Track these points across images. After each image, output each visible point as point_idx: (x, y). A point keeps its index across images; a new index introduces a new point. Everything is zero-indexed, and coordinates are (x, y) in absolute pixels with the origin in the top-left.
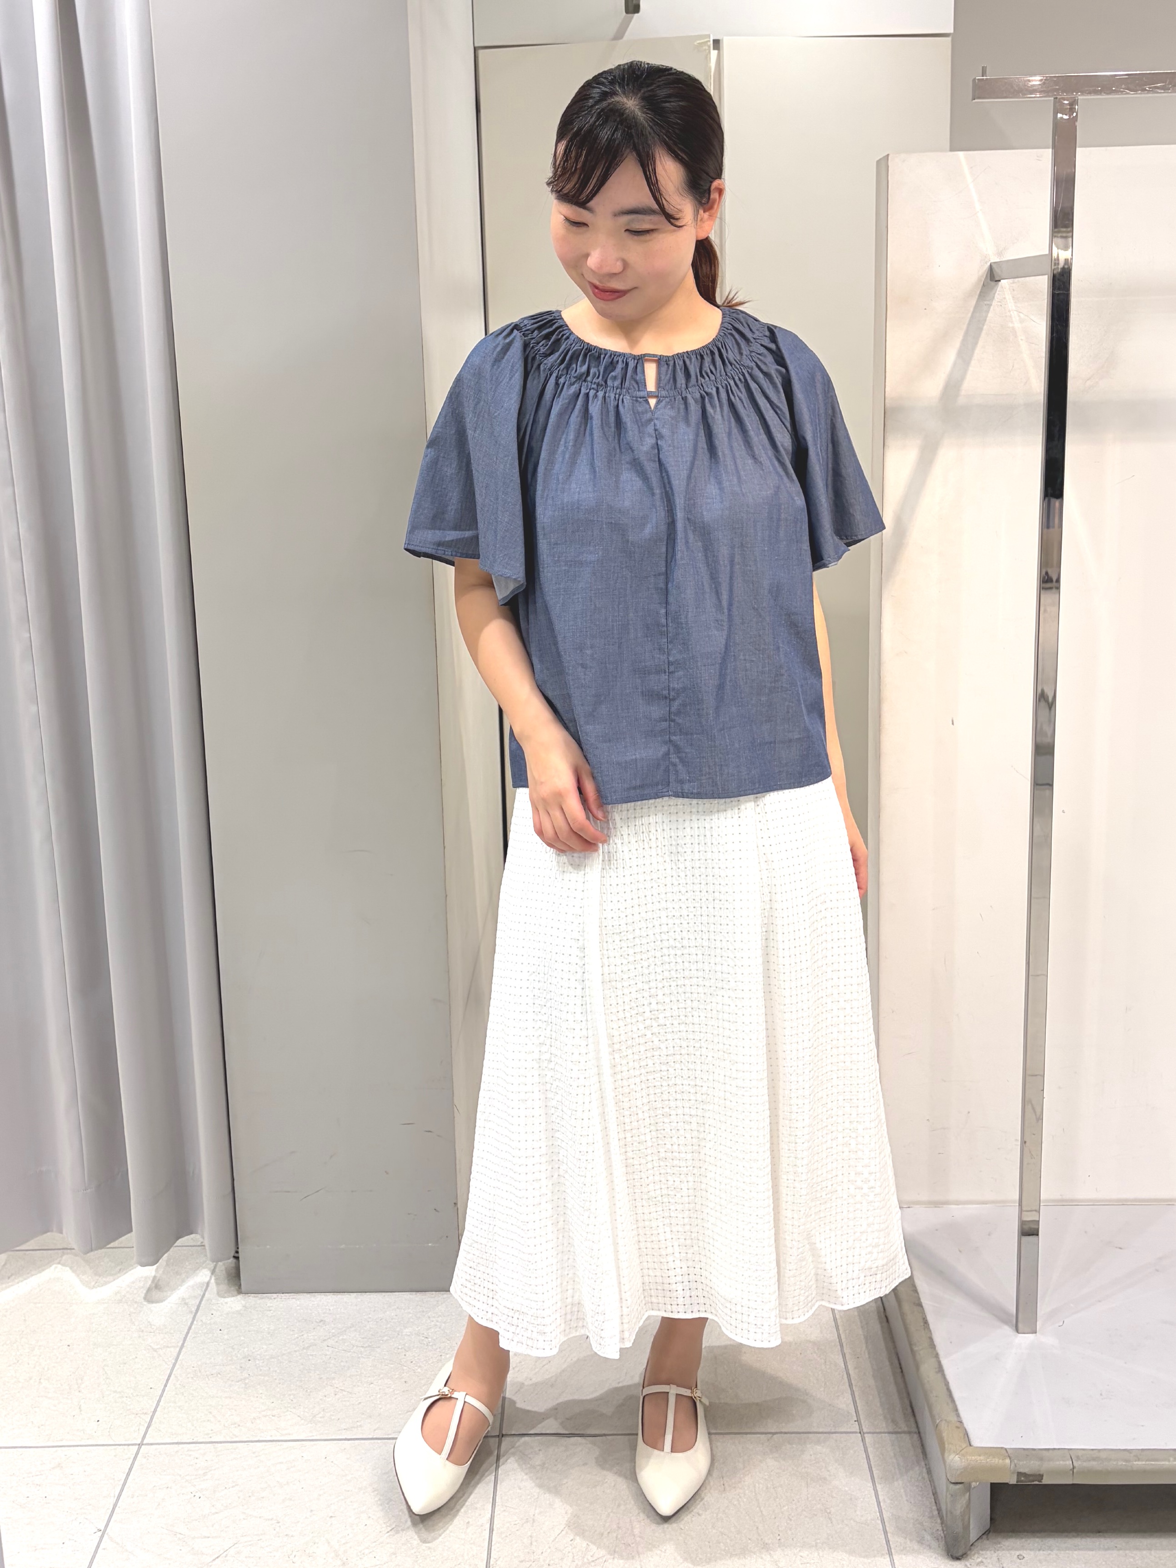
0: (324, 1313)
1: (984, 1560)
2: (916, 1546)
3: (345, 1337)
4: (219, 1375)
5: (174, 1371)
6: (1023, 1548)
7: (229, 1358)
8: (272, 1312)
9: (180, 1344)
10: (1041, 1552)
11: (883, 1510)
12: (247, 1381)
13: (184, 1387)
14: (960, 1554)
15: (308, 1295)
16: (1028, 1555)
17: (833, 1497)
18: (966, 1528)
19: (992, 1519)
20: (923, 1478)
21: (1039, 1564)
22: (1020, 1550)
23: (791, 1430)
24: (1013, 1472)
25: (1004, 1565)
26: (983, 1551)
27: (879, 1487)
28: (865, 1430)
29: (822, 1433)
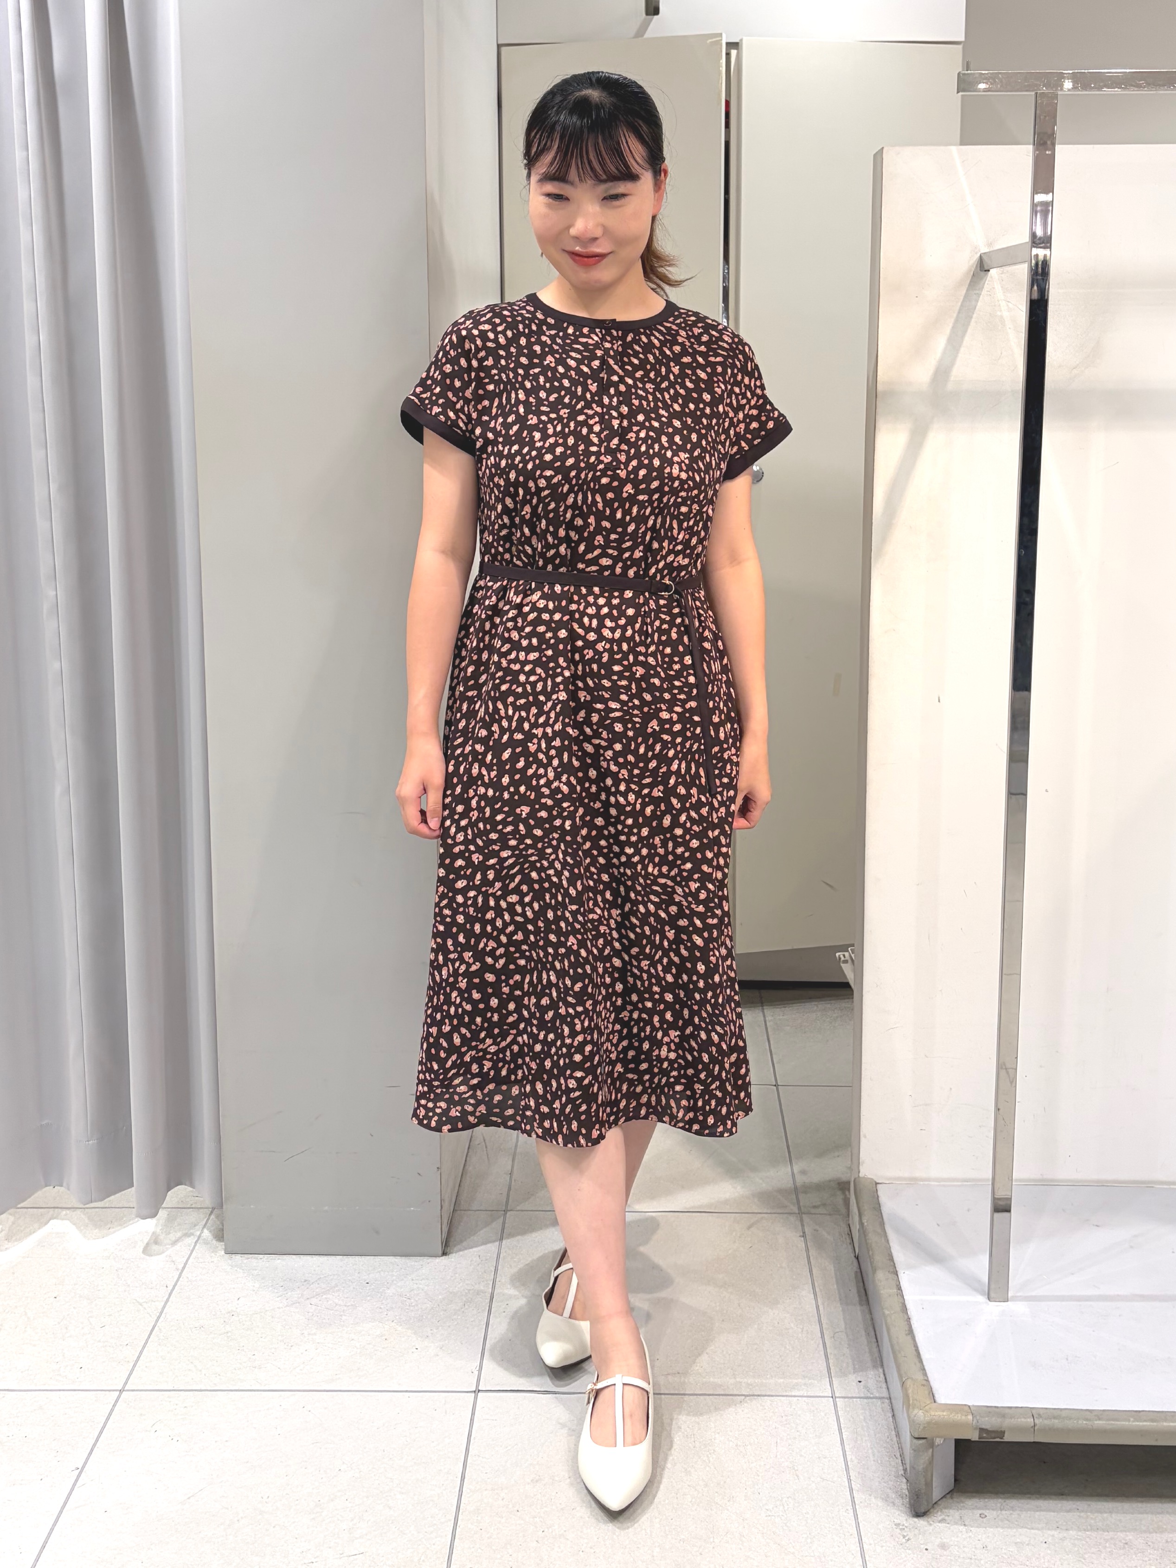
0: (308, 1273)
1: (947, 1518)
2: (880, 1503)
3: (328, 1296)
4: (202, 1329)
5: (158, 1323)
6: (986, 1508)
8: (256, 1271)
9: (165, 1299)
10: (1004, 1512)
11: (850, 1471)
12: (229, 1334)
13: (168, 1338)
14: (923, 1511)
15: (294, 1257)
16: (991, 1514)
17: (801, 1456)
18: (929, 1484)
19: (956, 1480)
20: (891, 1440)
21: (1000, 1523)
22: (982, 1509)
23: (764, 1393)
24: (976, 1429)
25: (966, 1523)
26: (945, 1508)
27: (847, 1448)
28: (837, 1395)
29: (795, 1396)
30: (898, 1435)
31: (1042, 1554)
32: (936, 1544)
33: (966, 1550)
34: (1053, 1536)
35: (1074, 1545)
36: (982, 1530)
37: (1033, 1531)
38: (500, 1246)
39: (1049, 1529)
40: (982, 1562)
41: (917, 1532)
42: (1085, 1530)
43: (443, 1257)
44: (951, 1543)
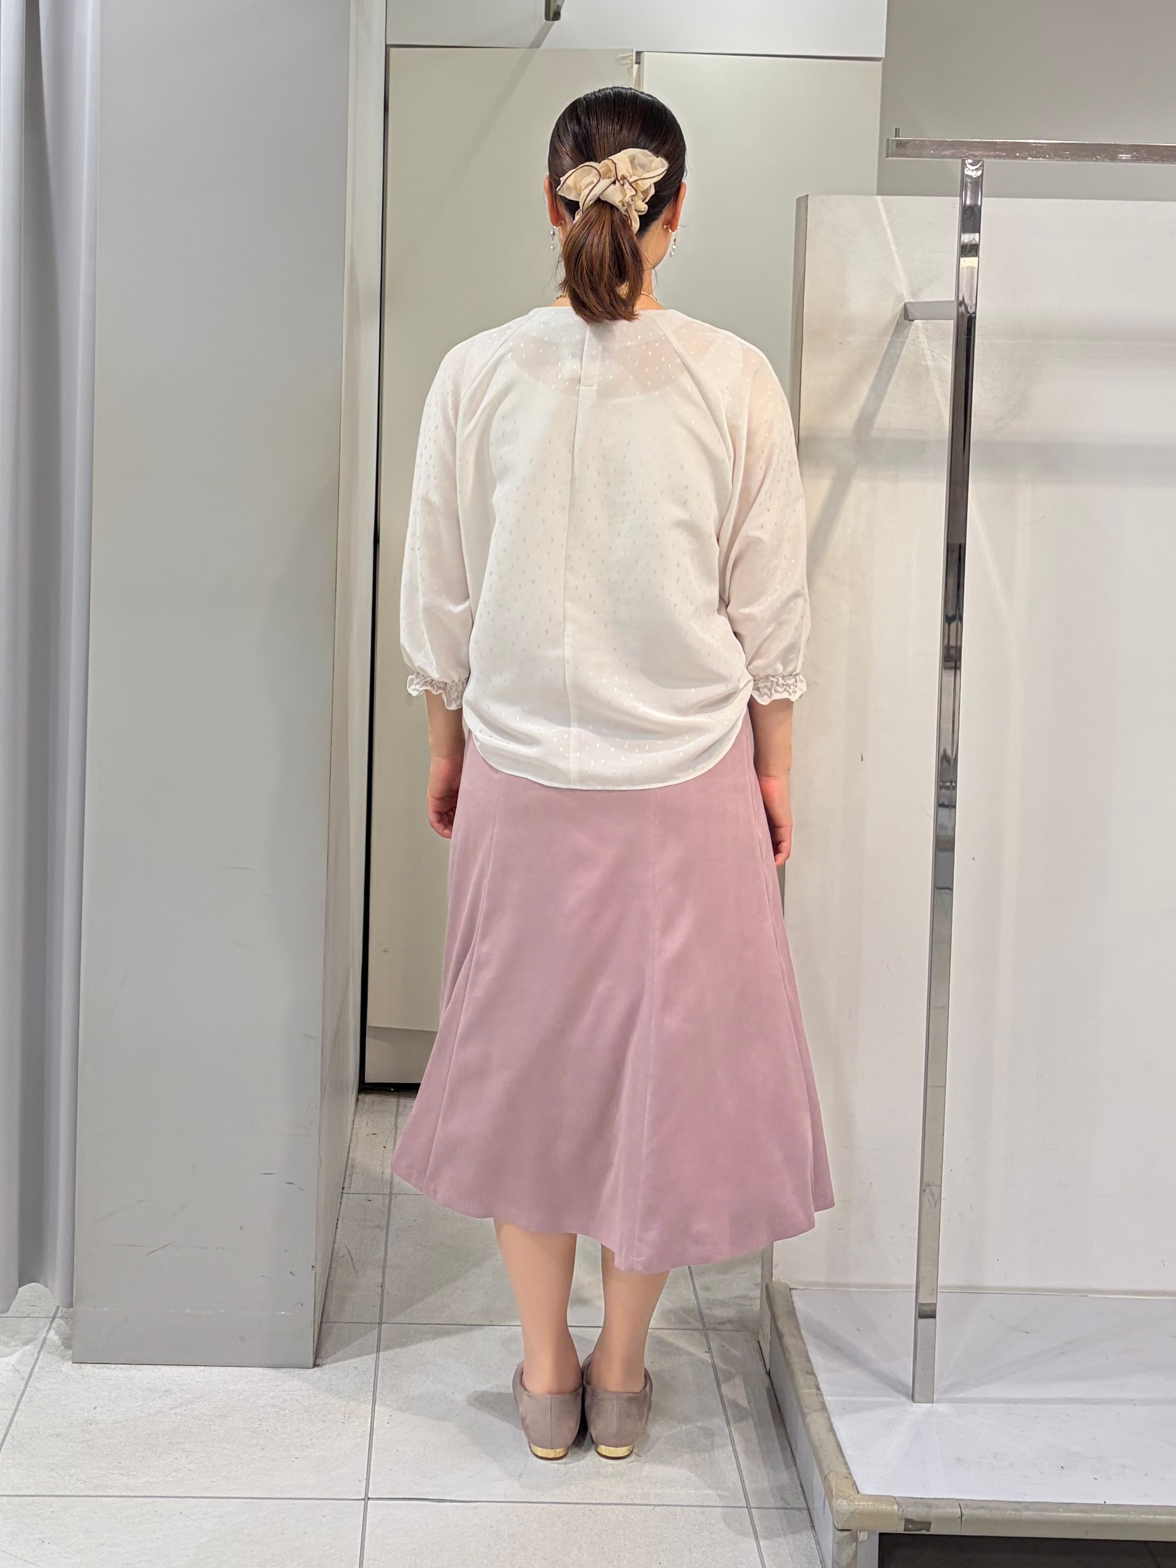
0: (169, 1384)
3: (194, 1406)
4: (60, 1437)
5: (10, 1432)
9: (13, 1408)
12: (90, 1443)
20: (811, 1547)
23: (674, 1503)
24: (901, 1520)
27: (765, 1555)
28: (752, 1505)
29: (707, 1507)
30: (819, 1544)
38: (377, 1359)
43: (316, 1369)
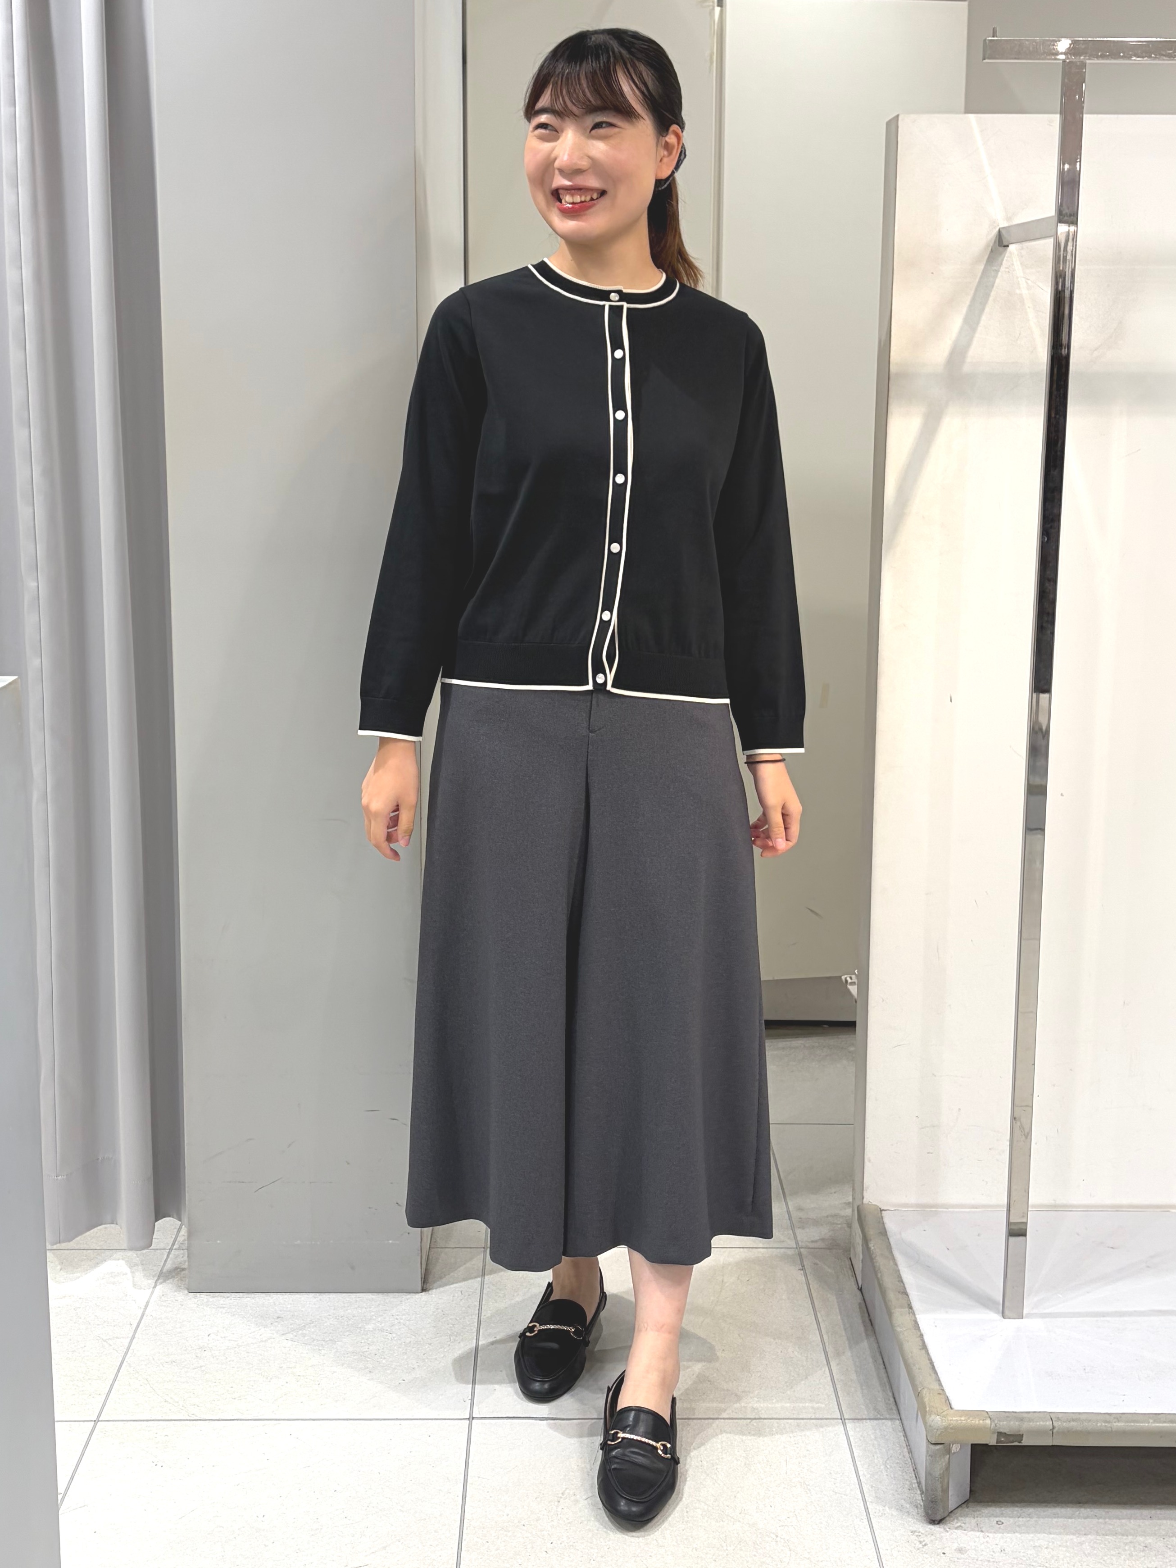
0: (281, 1311)
1: (963, 1525)
2: (895, 1513)
3: (304, 1331)
4: (174, 1364)
5: (126, 1358)
6: (1002, 1515)
7: (185, 1349)
8: (226, 1309)
9: (131, 1335)
10: (1021, 1519)
11: (862, 1483)
12: (203, 1368)
13: (138, 1372)
14: (938, 1518)
15: (264, 1295)
16: (1008, 1521)
17: (812, 1472)
18: (945, 1491)
19: (971, 1490)
20: (904, 1456)
21: (1017, 1529)
22: (999, 1517)
23: (770, 1417)
24: (994, 1433)
25: (983, 1530)
26: (961, 1517)
27: (858, 1463)
28: (846, 1417)
29: (803, 1419)
30: (910, 1452)
31: (1061, 1557)
32: (955, 1548)
33: (984, 1553)
34: (1071, 1539)
35: (1093, 1548)
36: (999, 1535)
37: (1052, 1536)
38: (482, 1282)
39: (1067, 1534)
40: (1001, 1564)
41: (933, 1537)
42: (1103, 1535)
43: (423, 1293)
44: (969, 1547)
